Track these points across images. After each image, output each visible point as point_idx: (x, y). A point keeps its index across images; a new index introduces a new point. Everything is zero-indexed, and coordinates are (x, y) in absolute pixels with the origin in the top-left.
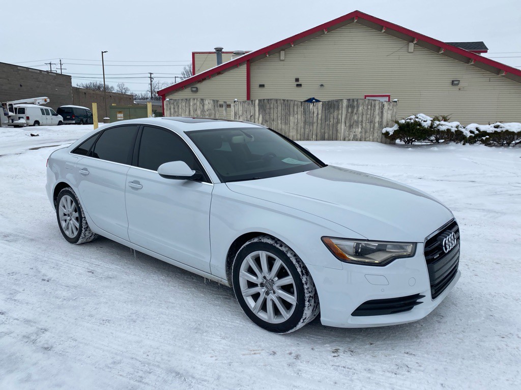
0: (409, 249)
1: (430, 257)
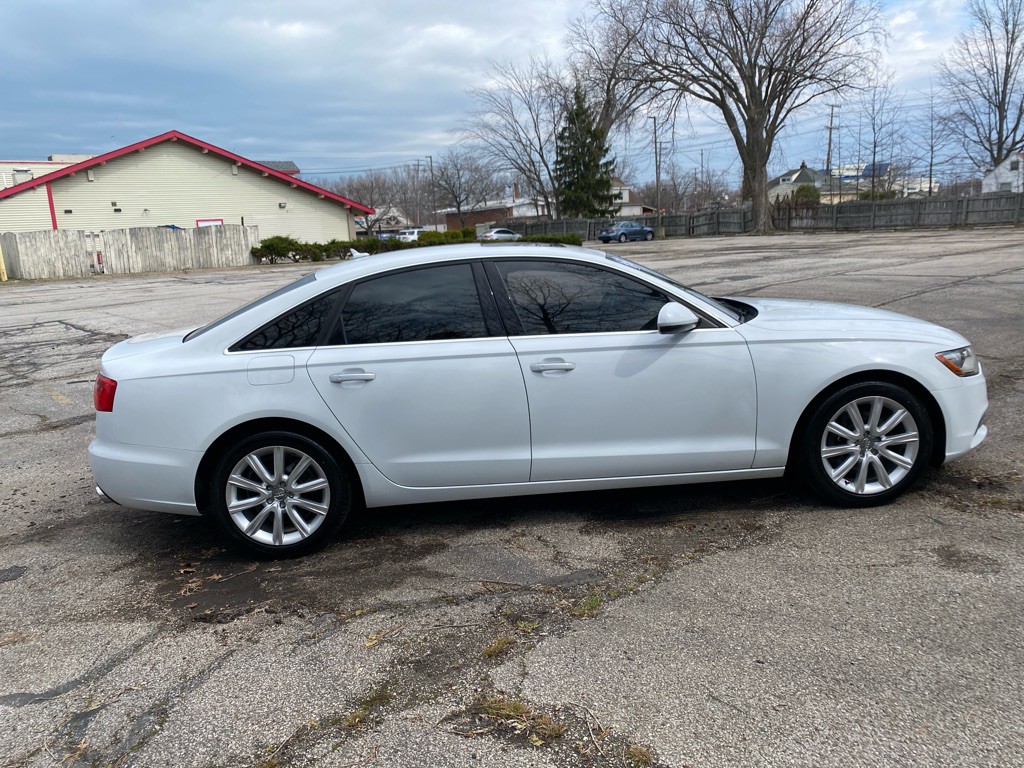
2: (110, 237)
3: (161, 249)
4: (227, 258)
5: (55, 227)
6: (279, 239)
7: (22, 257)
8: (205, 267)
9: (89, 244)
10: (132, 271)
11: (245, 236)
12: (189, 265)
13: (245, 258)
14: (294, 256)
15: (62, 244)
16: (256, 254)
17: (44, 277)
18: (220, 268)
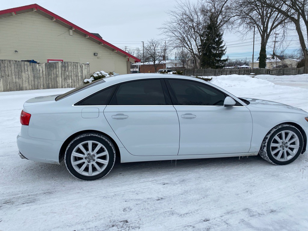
3: (19, 77)
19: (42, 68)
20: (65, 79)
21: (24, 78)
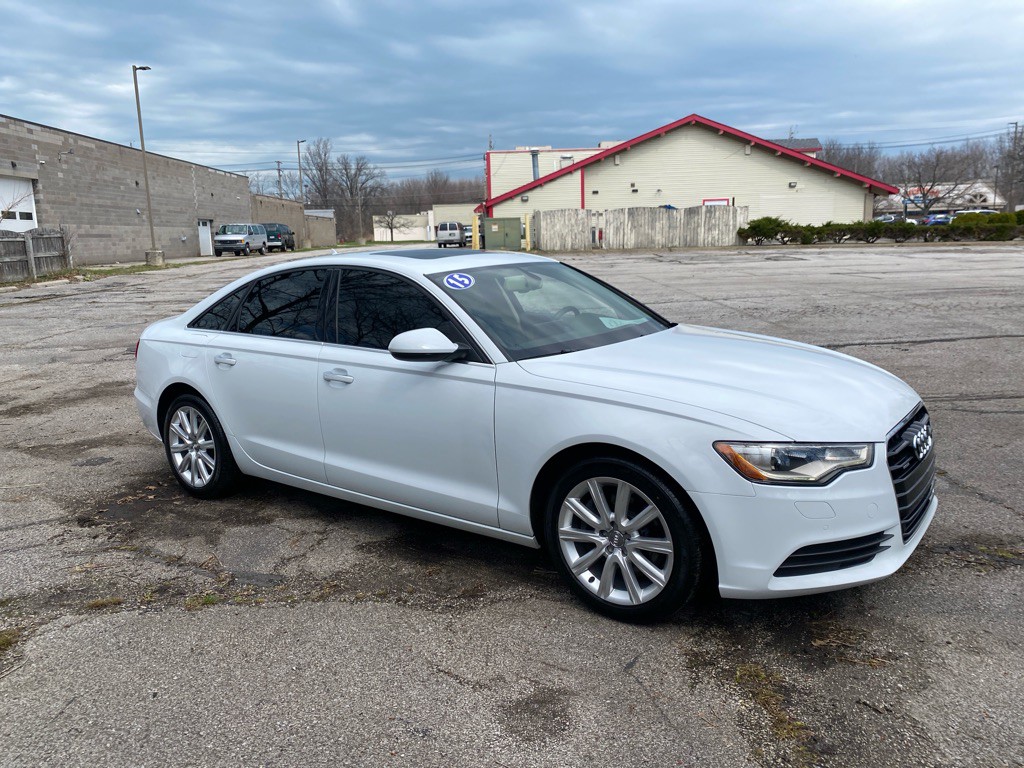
0: (863, 454)
1: (896, 467)
2: (612, 216)
3: (653, 228)
4: (713, 238)
5: (583, 207)
6: (768, 220)
7: (543, 232)
8: (690, 245)
9: (594, 221)
10: (625, 247)
11: (735, 217)
12: (676, 243)
13: (730, 238)
14: (783, 238)
15: (573, 221)
16: (743, 235)
17: (557, 249)
18: (704, 248)
19: (680, 216)
20: (710, 229)
21: (657, 229)
